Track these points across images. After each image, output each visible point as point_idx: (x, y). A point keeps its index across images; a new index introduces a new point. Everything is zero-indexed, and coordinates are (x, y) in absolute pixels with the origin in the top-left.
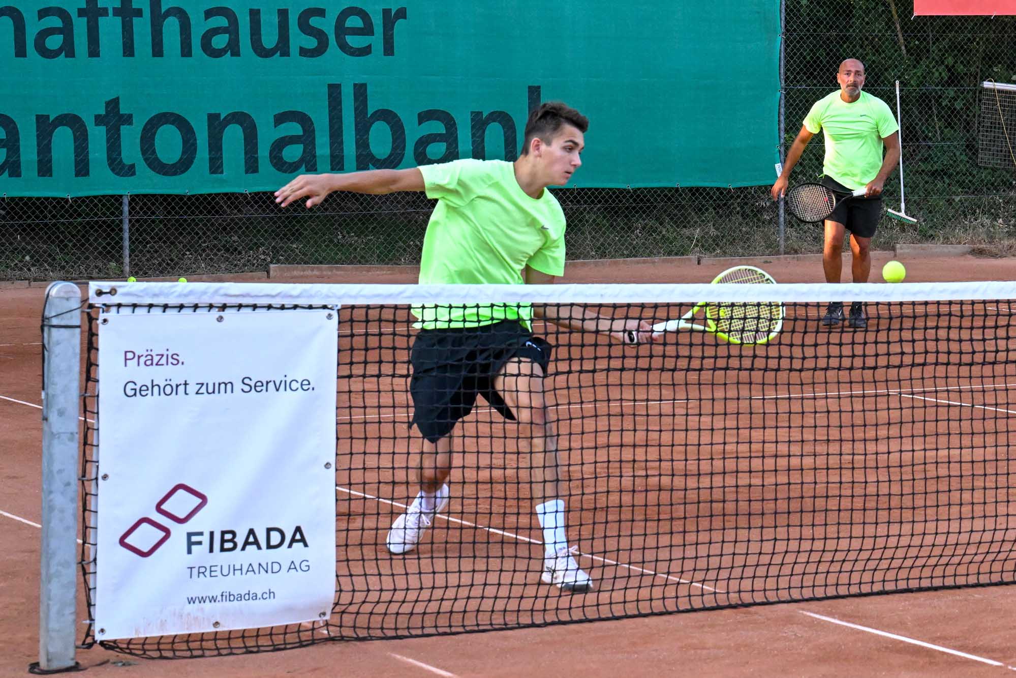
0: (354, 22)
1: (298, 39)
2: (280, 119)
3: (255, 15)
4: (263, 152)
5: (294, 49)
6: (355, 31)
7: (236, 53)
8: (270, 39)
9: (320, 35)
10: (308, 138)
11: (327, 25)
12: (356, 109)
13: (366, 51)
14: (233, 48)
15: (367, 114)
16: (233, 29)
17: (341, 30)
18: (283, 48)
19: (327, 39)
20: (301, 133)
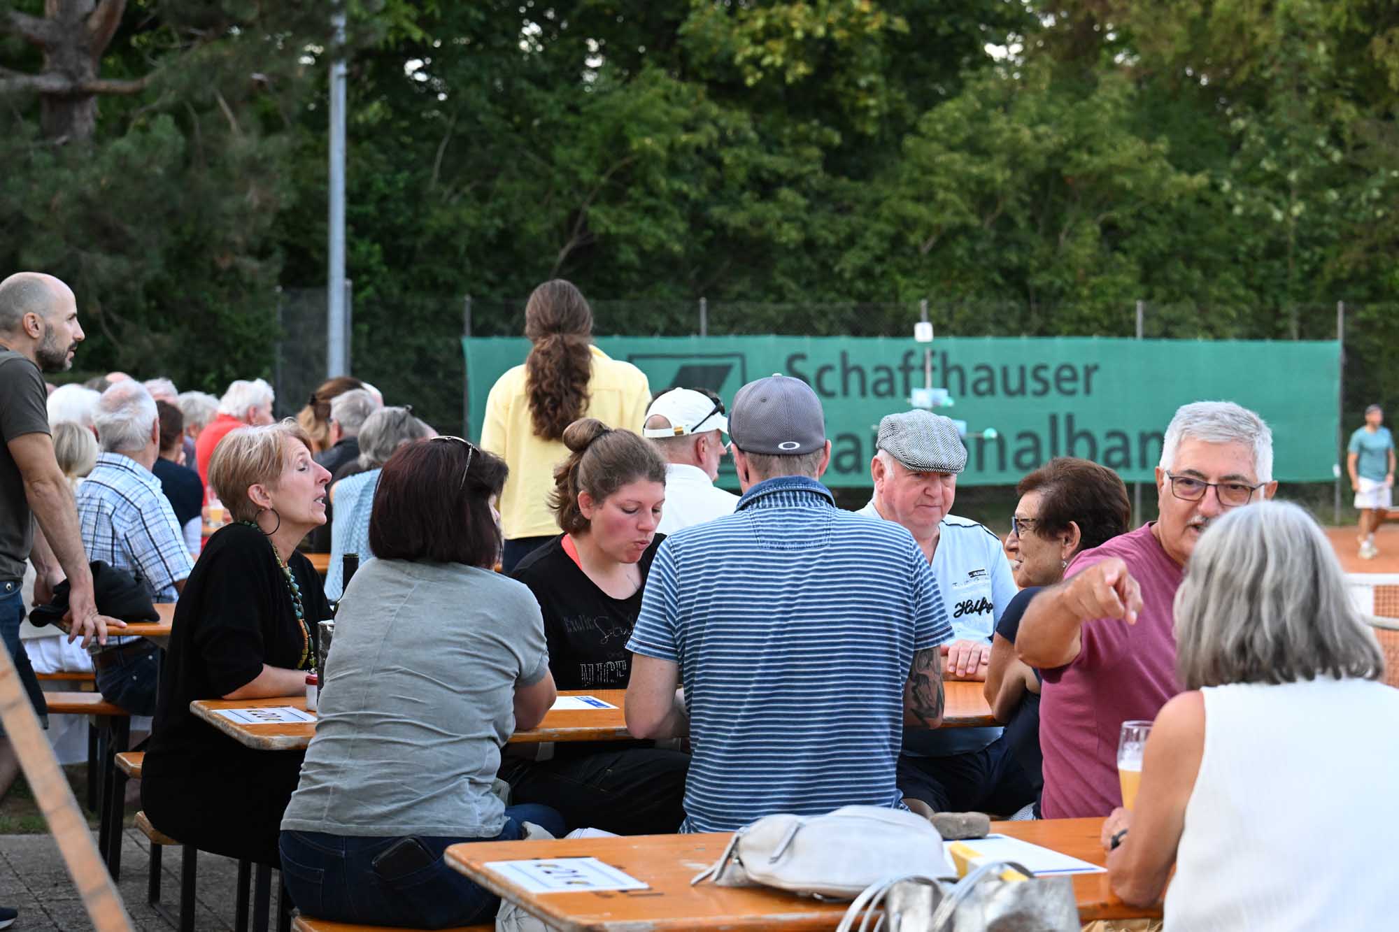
0: (1066, 373)
1: (1032, 385)
2: (1021, 436)
3: (1005, 369)
4: (1009, 458)
5: (1029, 391)
6: (1067, 380)
7: (993, 394)
9: (1045, 383)
10: (1037, 449)
11: (1049, 375)
12: (1067, 430)
14: (992, 391)
15: (1073, 433)
16: (991, 379)
17: (1059, 379)
18: (1022, 390)
19: (1050, 384)
20: (1032, 445)
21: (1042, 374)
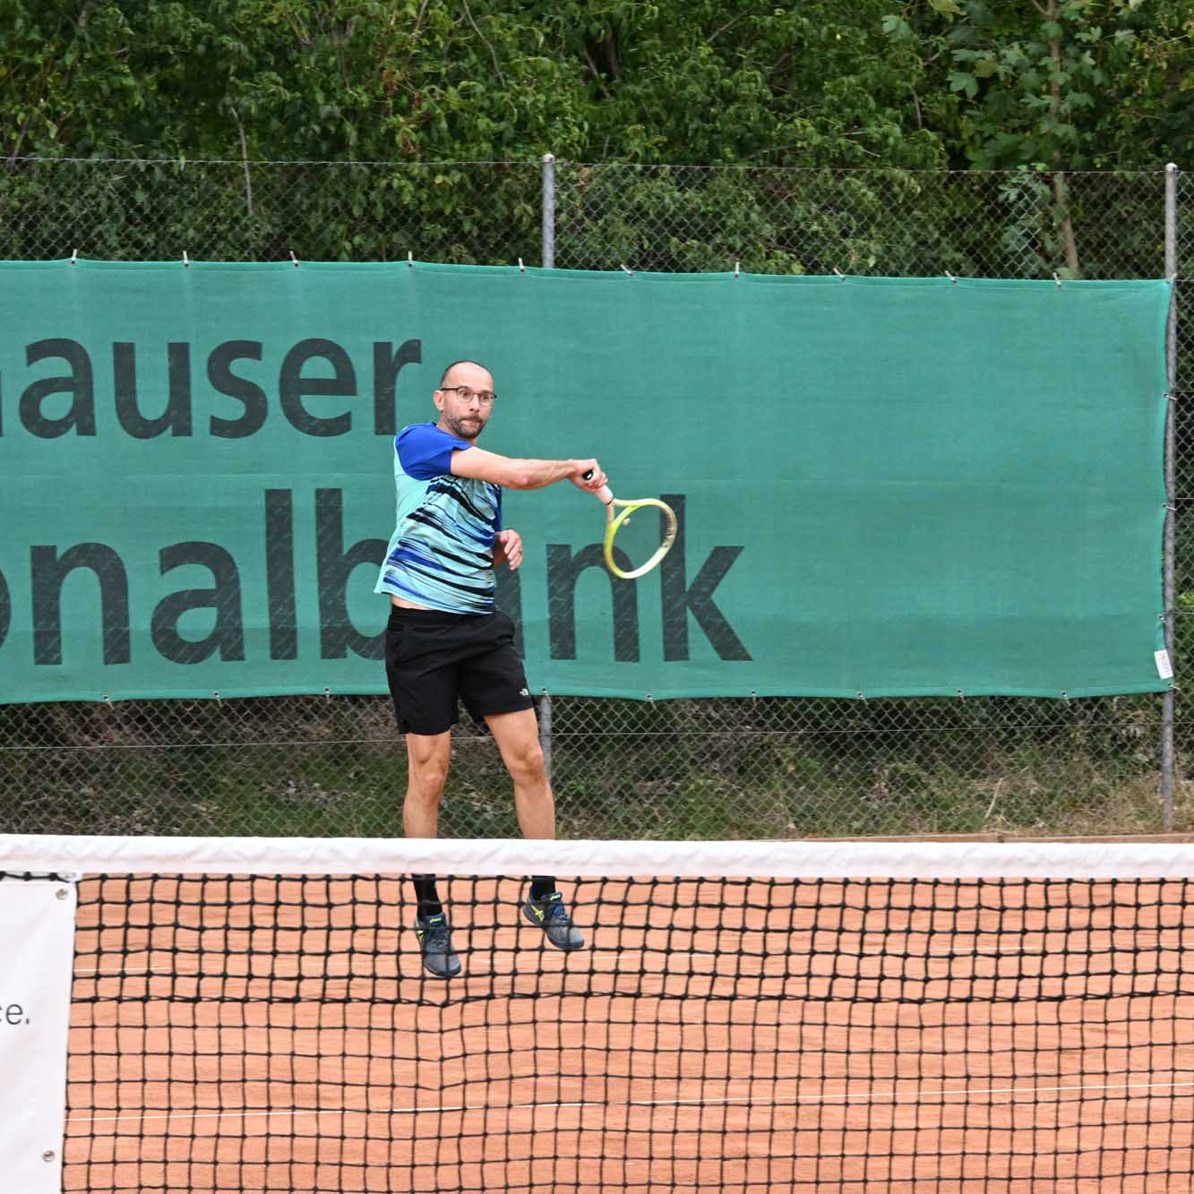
0: (317, 368)
1: (208, 402)
2: (173, 557)
3: (124, 354)
4: (140, 621)
5: (200, 423)
6: (320, 387)
7: (87, 429)
8: (153, 401)
9: (251, 394)
10: (226, 595)
11: (264, 374)
12: (320, 539)
13: (340, 425)
14: (82, 419)
15: (340, 548)
16: (81, 383)
17: (292, 384)
18: (178, 419)
19: (265, 401)
20: (212, 585)
21: (240, 367)
